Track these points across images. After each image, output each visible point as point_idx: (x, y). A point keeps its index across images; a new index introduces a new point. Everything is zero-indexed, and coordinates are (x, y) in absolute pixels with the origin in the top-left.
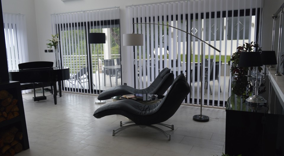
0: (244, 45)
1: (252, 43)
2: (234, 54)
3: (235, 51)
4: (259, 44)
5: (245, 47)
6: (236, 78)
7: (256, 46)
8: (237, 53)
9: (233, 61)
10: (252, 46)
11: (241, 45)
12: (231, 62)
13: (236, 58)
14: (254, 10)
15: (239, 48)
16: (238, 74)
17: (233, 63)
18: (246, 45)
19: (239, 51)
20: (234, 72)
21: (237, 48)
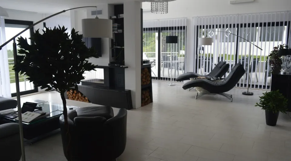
0: (278, 46)
1: (284, 45)
2: (272, 52)
3: (272, 49)
4: (289, 45)
5: (279, 47)
6: (272, 68)
7: (287, 46)
8: (273, 51)
9: (271, 57)
10: (284, 46)
11: (277, 46)
12: (269, 58)
13: (273, 54)
14: (286, 22)
15: (275, 48)
16: (273, 65)
17: (270, 58)
18: (279, 46)
19: (275, 49)
20: (271, 64)
21: (274, 48)
